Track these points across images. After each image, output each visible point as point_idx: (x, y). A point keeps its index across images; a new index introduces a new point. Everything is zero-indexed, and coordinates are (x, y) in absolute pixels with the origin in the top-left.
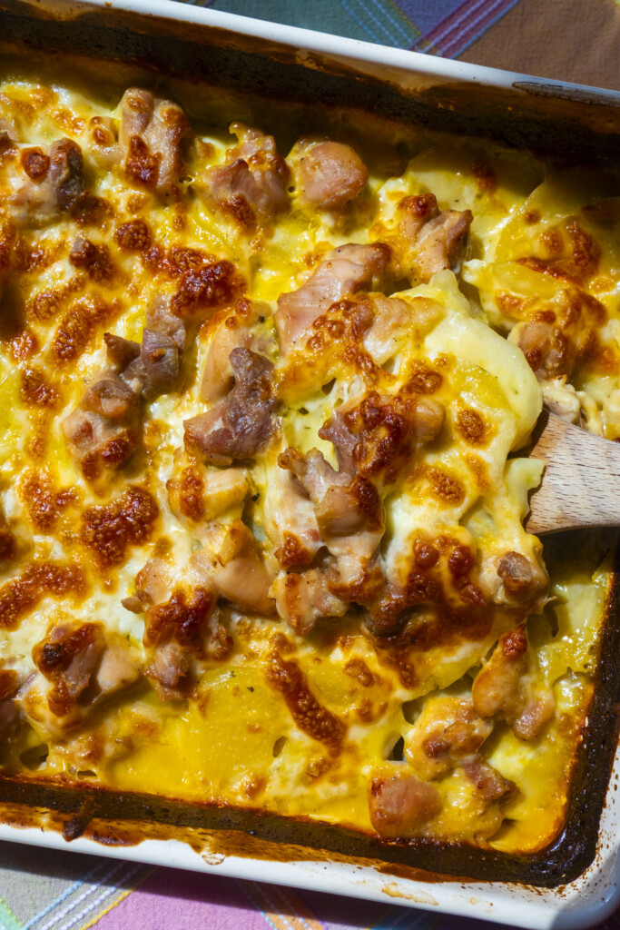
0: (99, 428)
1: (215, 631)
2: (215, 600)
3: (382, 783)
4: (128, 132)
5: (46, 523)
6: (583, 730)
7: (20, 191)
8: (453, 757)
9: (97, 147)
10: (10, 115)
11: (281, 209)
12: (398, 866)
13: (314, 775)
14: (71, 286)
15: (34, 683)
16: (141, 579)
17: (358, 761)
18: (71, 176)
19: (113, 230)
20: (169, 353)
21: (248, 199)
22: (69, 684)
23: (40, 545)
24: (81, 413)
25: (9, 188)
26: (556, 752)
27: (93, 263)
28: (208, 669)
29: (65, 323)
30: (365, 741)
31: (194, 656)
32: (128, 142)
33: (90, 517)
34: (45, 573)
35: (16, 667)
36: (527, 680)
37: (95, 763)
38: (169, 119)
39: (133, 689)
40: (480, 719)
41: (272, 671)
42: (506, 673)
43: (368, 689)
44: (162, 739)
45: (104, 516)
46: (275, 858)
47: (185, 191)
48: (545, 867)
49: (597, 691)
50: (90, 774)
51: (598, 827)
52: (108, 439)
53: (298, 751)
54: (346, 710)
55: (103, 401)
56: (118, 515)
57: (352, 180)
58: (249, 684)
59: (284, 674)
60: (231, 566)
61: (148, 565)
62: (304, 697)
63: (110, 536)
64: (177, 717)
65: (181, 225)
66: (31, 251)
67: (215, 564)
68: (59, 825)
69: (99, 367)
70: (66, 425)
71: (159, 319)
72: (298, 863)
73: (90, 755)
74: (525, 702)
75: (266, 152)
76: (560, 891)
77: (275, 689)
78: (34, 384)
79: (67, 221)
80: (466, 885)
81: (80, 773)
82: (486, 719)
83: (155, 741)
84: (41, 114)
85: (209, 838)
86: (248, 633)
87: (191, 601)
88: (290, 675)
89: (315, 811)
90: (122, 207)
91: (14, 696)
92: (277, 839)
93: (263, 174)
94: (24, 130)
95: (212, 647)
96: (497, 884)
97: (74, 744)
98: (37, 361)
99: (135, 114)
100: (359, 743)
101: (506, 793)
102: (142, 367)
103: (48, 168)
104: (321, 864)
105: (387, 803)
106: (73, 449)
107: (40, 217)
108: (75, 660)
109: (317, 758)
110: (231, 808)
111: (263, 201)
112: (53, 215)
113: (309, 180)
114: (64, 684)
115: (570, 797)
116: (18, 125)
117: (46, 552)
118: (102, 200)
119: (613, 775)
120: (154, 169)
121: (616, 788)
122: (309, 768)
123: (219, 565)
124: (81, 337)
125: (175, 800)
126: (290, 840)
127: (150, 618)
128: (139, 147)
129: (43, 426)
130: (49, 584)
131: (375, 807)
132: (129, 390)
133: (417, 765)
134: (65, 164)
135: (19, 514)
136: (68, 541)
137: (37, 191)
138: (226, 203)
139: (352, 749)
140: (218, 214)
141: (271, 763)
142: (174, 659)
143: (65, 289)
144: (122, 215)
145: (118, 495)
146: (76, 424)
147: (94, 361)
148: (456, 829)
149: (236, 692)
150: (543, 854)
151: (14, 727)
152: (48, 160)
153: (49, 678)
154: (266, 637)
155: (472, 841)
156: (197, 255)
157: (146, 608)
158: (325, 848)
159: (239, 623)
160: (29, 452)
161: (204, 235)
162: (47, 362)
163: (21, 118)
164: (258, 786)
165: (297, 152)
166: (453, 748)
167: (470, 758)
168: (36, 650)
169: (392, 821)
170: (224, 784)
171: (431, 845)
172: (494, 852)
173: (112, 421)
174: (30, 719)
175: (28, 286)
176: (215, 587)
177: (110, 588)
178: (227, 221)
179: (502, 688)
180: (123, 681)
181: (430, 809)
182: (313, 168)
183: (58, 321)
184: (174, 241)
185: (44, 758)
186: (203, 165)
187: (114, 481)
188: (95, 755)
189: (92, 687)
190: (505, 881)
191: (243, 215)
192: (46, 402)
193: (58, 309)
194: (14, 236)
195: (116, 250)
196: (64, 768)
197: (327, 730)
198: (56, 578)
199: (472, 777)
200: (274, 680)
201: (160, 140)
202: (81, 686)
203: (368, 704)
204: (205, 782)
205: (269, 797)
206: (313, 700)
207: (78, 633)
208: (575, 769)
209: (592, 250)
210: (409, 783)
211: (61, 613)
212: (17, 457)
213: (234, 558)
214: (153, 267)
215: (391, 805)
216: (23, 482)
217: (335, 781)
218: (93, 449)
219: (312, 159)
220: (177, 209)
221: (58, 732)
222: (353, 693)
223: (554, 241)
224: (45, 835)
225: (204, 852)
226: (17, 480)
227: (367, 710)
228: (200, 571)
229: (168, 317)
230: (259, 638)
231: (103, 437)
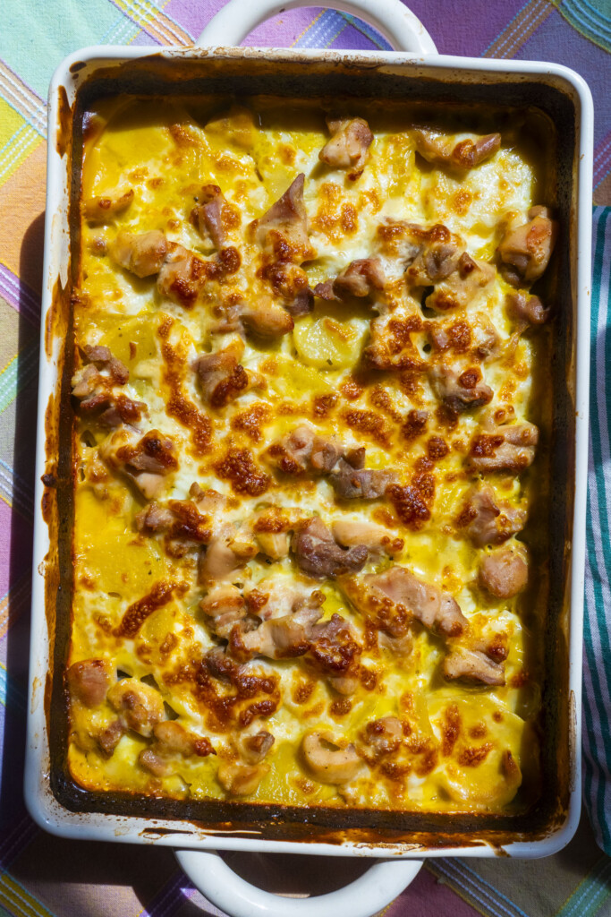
0: (301, 453)
1: (185, 546)
2: (204, 543)
3: (102, 666)
4: (506, 432)
5: (238, 424)
6: (153, 796)
7: (451, 371)
8: (124, 712)
9: (493, 413)
10: (503, 353)
11: (475, 542)
12: (51, 685)
13: (100, 620)
14: (396, 414)
15: (135, 434)
16: (212, 494)
17: (112, 649)
18: (465, 403)
19: (439, 434)
20: (359, 491)
21: (476, 520)
22: (137, 458)
23: (224, 423)
24: (311, 438)
25: (453, 362)
26: (136, 782)
27: (413, 427)
28: (159, 543)
29: (371, 415)
30: (125, 652)
31: (167, 533)
32: (500, 434)
33: (245, 453)
34: (205, 428)
35: (143, 420)
36: (179, 757)
37: (90, 479)
38: (520, 458)
39: (140, 496)
40: (151, 728)
41: (163, 586)
42: (184, 743)
43: (158, 649)
44: (111, 518)
45: (247, 462)
46: (47, 607)
47: (474, 476)
48: (62, 781)
49: (180, 802)
50: (83, 477)
51: (92, 812)
52: (297, 460)
53: (114, 608)
54: (144, 638)
55: (320, 454)
56: (249, 472)
57: (501, 589)
58: (154, 571)
59: (163, 593)
60: (228, 551)
61: (221, 496)
62: (149, 609)
63: (235, 468)
64: (126, 526)
65: (450, 479)
66: (414, 382)
67: (228, 540)
68: (50, 471)
69: (344, 444)
70: (303, 429)
71: (383, 478)
72: (45, 622)
73: (94, 476)
74: (164, 757)
75: (510, 527)
76: (49, 792)
77: (153, 589)
78: (328, 402)
79: (439, 403)
80: (45, 730)
81: (82, 470)
82: (153, 732)
83: (108, 514)
84: (510, 371)
85: (54, 562)
86: (187, 566)
87: (202, 528)
88: (162, 598)
89: (77, 625)
90: (455, 437)
91: (125, 423)
92: (58, 604)
93: (495, 527)
94: (496, 363)
95: (174, 544)
96: (48, 750)
97: (99, 464)
98: (343, 402)
99: (519, 435)
100: (123, 648)
101: (105, 750)
102: (347, 473)
103: (467, 388)
104: (46, 636)
105: (88, 672)
106: (287, 438)
107: (437, 385)
108: (153, 459)
109: (111, 621)
110: (73, 569)
111: (476, 530)
112: (439, 394)
113: (497, 559)
114: (137, 455)
115: (108, 793)
116: (498, 359)
117: (219, 427)
118: (457, 423)
119: (126, 818)
120: (484, 454)
121: (118, 820)
122: (104, 617)
123: (228, 543)
124: (363, 427)
125: (73, 533)
126: (59, 613)
127: (187, 504)
128: (497, 442)
129: (301, 412)
130: (199, 432)
131: (85, 664)
132: (332, 467)
133: (117, 688)
134: (472, 398)
135: (241, 406)
136: (229, 441)
137: (453, 382)
138: (470, 506)
139: (119, 644)
140: (463, 500)
141: (104, 592)
142: (163, 522)
143: (393, 411)
144: (450, 438)
145: (262, 469)
146: (304, 437)
147: (349, 440)
148: (79, 720)
149: (147, 564)
150: (70, 779)
151: (104, 425)
152: (473, 387)
153: (139, 445)
154: (186, 578)
155: (72, 731)
156: (431, 494)
157: (193, 500)
158: (57, 636)
159: (192, 560)
160: (283, 405)
161: (447, 495)
162: (343, 409)
163: (504, 360)
164: (89, 585)
165: (517, 547)
166: (131, 712)
167: (125, 723)
168: (155, 433)
169: (78, 677)
170: (87, 563)
171: (67, 703)
172: (67, 747)
173: (309, 460)
174: (113, 434)
175: (391, 384)
176: (214, 542)
177: (202, 472)
178: (459, 507)
179: (173, 741)
180: (144, 490)
181: (88, 701)
182: (506, 561)
183: (373, 410)
184: (438, 477)
185: (89, 445)
186: (495, 485)
187: (271, 466)
188: (95, 479)
189: (137, 472)
190: (51, 755)
191: (464, 518)
192: (317, 412)
193: (379, 408)
194: (421, 370)
195: (426, 438)
196: (84, 459)
197: (130, 626)
198: (203, 436)
199: (113, 726)
200: (158, 587)
201: (505, 455)
202: (137, 465)
203: (149, 651)
204: (87, 551)
205: (84, 595)
206: (148, 614)
207: (170, 458)
208: (127, 794)
209: (476, 761)
210: (103, 684)
211: (181, 443)
212: (279, 398)
213: (234, 552)
214: (419, 466)
215: (88, 675)
216: (263, 404)
217: (98, 635)
218: (288, 451)
219: (512, 559)
220: (461, 473)
221: (106, 454)
222: (155, 640)
223: (479, 733)
224: (43, 462)
225: (46, 563)
226: (264, 401)
227: (145, 651)
228: (222, 531)
229: (384, 484)
230: (184, 574)
231: (297, 456)
